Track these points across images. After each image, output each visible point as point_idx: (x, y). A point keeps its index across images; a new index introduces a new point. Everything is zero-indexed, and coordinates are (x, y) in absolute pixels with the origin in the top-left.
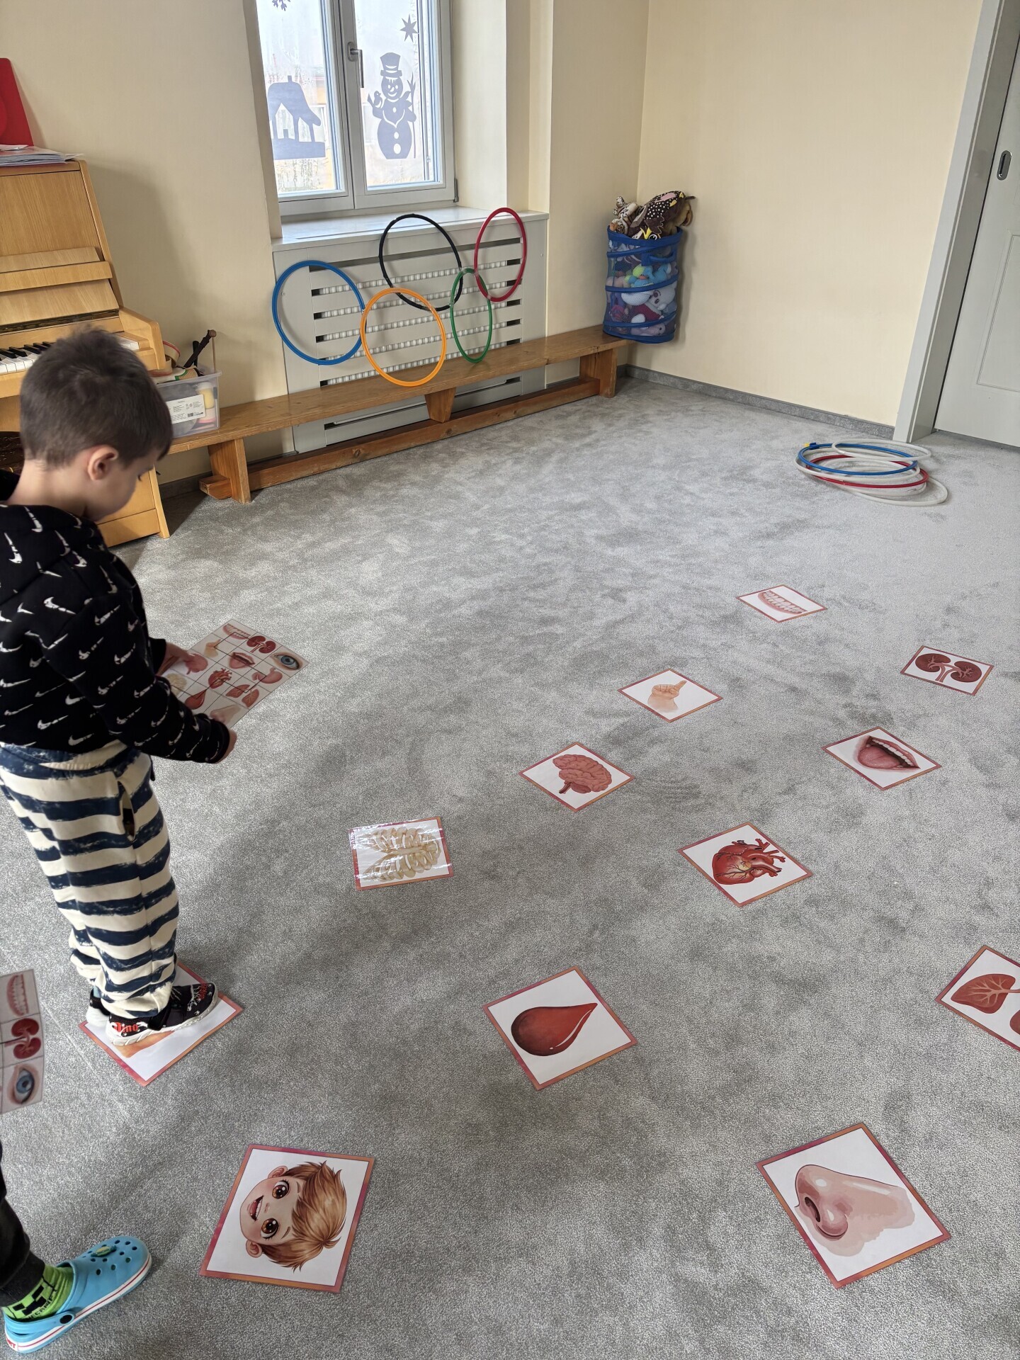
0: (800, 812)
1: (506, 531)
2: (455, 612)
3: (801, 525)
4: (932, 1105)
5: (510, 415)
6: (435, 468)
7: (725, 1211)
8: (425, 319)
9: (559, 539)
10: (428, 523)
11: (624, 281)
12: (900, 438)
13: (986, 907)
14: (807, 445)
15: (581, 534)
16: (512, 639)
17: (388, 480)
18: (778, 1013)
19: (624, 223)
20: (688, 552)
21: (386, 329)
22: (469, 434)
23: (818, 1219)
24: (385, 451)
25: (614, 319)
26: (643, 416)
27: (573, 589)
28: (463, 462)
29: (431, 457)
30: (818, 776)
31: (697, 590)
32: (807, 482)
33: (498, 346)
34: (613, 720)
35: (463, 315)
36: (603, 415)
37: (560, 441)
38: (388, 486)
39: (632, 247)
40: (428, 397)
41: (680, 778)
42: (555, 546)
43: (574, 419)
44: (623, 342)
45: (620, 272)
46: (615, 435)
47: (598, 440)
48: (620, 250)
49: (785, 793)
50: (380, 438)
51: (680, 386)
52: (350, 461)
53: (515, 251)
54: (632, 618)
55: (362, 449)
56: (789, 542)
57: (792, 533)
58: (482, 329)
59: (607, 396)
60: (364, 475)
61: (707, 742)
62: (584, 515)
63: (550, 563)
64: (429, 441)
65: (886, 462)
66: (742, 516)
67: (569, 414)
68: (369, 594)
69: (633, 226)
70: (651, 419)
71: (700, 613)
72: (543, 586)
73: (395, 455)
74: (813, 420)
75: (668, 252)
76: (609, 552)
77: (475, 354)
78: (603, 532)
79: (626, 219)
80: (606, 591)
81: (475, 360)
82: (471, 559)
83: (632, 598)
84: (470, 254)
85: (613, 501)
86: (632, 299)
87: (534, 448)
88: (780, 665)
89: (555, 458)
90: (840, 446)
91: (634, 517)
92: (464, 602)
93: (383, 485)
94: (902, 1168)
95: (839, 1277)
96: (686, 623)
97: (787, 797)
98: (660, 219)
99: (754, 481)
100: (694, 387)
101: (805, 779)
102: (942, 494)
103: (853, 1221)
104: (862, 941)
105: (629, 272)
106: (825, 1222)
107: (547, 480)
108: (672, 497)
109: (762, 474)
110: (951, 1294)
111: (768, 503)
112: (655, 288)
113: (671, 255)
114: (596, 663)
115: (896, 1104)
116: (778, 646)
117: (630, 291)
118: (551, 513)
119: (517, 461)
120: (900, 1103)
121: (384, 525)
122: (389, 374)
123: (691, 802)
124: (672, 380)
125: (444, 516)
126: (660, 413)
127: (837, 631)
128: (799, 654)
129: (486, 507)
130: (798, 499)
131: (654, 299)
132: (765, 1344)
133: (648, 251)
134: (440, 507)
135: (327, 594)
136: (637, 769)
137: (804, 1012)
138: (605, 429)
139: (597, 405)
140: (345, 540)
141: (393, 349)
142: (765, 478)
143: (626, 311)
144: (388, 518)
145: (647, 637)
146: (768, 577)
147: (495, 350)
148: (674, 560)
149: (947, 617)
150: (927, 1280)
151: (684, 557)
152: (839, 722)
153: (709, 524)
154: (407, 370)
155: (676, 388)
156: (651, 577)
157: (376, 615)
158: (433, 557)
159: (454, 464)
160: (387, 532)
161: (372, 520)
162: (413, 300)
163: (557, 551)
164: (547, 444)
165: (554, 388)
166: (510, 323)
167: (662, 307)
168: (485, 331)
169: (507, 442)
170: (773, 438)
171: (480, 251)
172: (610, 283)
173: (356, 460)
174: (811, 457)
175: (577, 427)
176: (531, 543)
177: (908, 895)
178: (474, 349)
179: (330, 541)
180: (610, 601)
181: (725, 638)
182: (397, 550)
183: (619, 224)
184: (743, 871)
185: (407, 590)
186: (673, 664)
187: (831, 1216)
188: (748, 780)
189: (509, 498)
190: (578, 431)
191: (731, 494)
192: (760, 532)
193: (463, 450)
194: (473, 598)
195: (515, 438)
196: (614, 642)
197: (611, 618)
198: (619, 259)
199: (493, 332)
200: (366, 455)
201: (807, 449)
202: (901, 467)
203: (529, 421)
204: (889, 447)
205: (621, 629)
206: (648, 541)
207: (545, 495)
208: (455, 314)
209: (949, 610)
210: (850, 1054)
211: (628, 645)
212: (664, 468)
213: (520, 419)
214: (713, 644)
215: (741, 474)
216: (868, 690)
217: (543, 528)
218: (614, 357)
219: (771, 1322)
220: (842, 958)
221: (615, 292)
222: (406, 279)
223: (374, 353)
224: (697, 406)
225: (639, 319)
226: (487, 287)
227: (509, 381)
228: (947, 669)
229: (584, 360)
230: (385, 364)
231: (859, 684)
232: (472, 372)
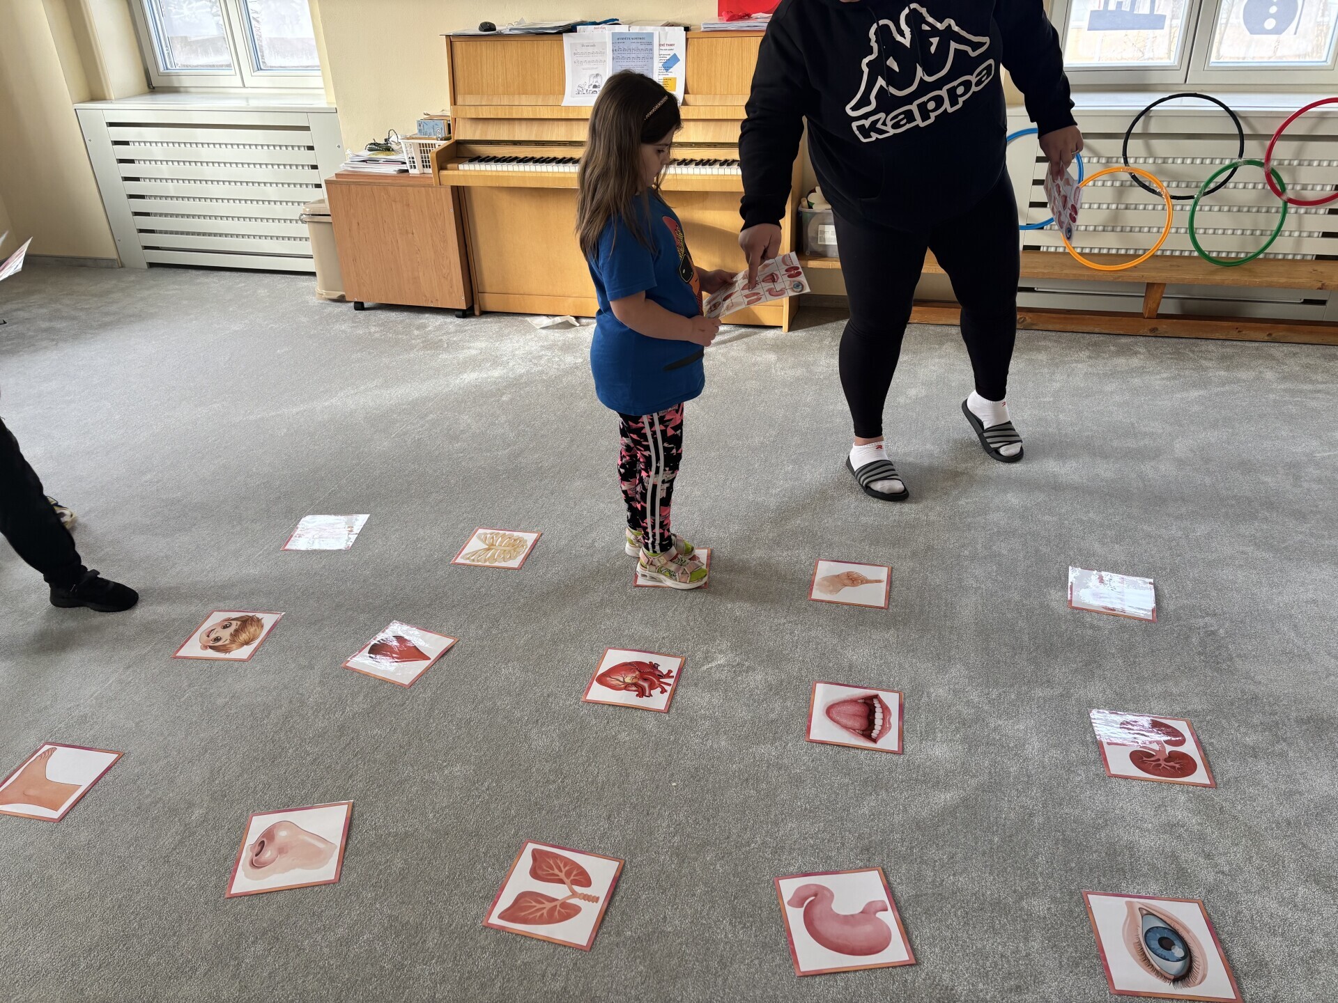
5: (1263, 336)
21: (1125, 208)
24: (1058, 327)
40: (1147, 287)
55: (1029, 317)
58: (1266, 231)
64: (1122, 332)
73: (1066, 334)
81: (1224, 263)
84: (1263, 144)
122: (1081, 254)
141: (1131, 231)
147: (1289, 260)
159: (1106, 359)
166: (1325, 235)
171: (1279, 144)
199: (1282, 239)
200: (1033, 324)
208: (1201, 207)
226: (1290, 187)
227: (1308, 302)
232: (1213, 273)
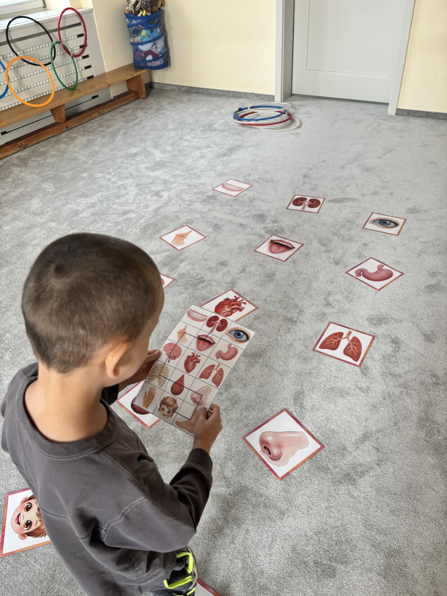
0: (248, 280)
1: (102, 172)
2: (81, 216)
3: (238, 147)
4: (313, 393)
5: (97, 114)
6: (63, 146)
7: (231, 461)
8: (41, 71)
9: (127, 172)
10: (62, 174)
11: (138, 39)
12: (278, 100)
13: (329, 304)
14: (237, 109)
15: (138, 168)
16: (110, 224)
17: (40, 156)
18: (246, 370)
19: (132, 9)
20: (189, 168)
21: (21, 79)
22: (78, 127)
23: (270, 454)
24: (36, 141)
25: (138, 59)
26: (161, 106)
27: (137, 195)
28: (77, 141)
29: (60, 141)
30: (255, 262)
31: (194, 186)
32: (239, 127)
33: (83, 80)
34: (162, 254)
35: (60, 66)
36: (142, 108)
37: (123, 124)
38: (40, 159)
39: (138, 21)
40: (52, 110)
41: (195, 275)
42: (126, 176)
43: (129, 112)
44: (144, 71)
45: (136, 35)
46: (149, 117)
47: (141, 121)
48: (132, 23)
49: (241, 272)
50: (32, 135)
51: (177, 89)
52: (18, 150)
53: (80, 30)
54: (166, 204)
55: (23, 142)
56: (234, 156)
57: (234, 152)
58: (72, 72)
59: (143, 99)
60: (27, 155)
61: (206, 257)
62: (138, 158)
63: (124, 184)
64: (58, 133)
65: (272, 112)
66: (211, 147)
67: (126, 110)
68: (37, 215)
69: (137, 10)
70: (165, 107)
71: (197, 197)
72: (123, 196)
73: (42, 143)
74: (239, 97)
75: (156, 22)
76: (152, 174)
77: (72, 86)
78: (148, 165)
79: (133, 7)
80: (153, 193)
81: (72, 89)
82: (86, 189)
83: (165, 194)
84: (56, 34)
85: (151, 149)
86: (145, 48)
87: (111, 129)
88: (234, 215)
89: (122, 132)
90: (252, 108)
91: (163, 156)
92: (84, 210)
93: (37, 159)
94: (303, 423)
95: (280, 476)
96: (192, 202)
97: (242, 274)
98: (148, 5)
99: (215, 130)
100: (184, 89)
101: (249, 264)
102: (298, 124)
103: (285, 451)
104: (279, 330)
105: (140, 34)
106: (273, 454)
107: (119, 144)
108: (178, 143)
109: (219, 126)
110: (326, 470)
111: (223, 140)
112: (154, 40)
113: (158, 22)
114: (151, 228)
115: (298, 397)
116: (232, 206)
117: (142, 44)
118: (122, 160)
119: (103, 137)
120: (299, 396)
121: (40, 179)
122: (28, 102)
123: (202, 285)
124: (173, 87)
125: (70, 170)
126: (169, 104)
127: (258, 195)
128: (242, 208)
129: (91, 162)
130: (236, 136)
131: (154, 47)
132: (252, 512)
133: (146, 22)
134: (67, 165)
135: (15, 219)
136: (175, 275)
137: (257, 367)
138: (144, 115)
139: (139, 104)
140: (21, 189)
141: (28, 89)
142: (220, 128)
143: (143, 54)
144: (42, 175)
145: (174, 212)
146: (226, 175)
147: (82, 82)
148: (182, 173)
149: (304, 180)
150: (316, 467)
151: (187, 171)
152: (261, 236)
153: (197, 153)
154: (38, 98)
155: (175, 90)
156: (173, 183)
157: (41, 225)
158: (66, 191)
159: (72, 143)
160: (42, 182)
161: (34, 177)
162: (32, 62)
163: (127, 178)
164: (117, 127)
165: (117, 98)
166: (87, 68)
167: (159, 50)
168: (74, 73)
169: (97, 128)
170: (222, 108)
171: (61, 32)
172: (132, 41)
173: (22, 149)
174: (239, 115)
175: (130, 116)
176: (114, 176)
177: (296, 306)
178: (71, 83)
179: (13, 191)
180: (155, 198)
181: (209, 207)
182: (48, 190)
183: (129, 9)
184: (228, 311)
185: (55, 209)
186: (187, 224)
187: (275, 451)
188: (225, 270)
189: (101, 156)
190: (131, 118)
191: (206, 138)
192: (220, 154)
193: (76, 135)
194: (88, 208)
195: (101, 126)
196: (159, 217)
197: (156, 206)
198: (134, 28)
199: (78, 73)
200: (26, 145)
201: (237, 111)
202: (279, 113)
203: (107, 116)
204: (274, 105)
205: (162, 211)
206: (170, 166)
207: (118, 151)
208: (55, 66)
209: (305, 176)
210: (278, 380)
211: (165, 218)
212: (174, 130)
213: (102, 116)
214: (205, 210)
215: (209, 128)
216: (273, 219)
217: (119, 168)
218: (142, 79)
219: (254, 502)
220: (271, 340)
221: (135, 45)
222: (25, 51)
223: (18, 92)
224: (185, 98)
225: (150, 58)
226: (70, 50)
227: (93, 98)
228: (306, 203)
229: (128, 81)
230: (24, 97)
231: (269, 218)
232: (71, 95)
